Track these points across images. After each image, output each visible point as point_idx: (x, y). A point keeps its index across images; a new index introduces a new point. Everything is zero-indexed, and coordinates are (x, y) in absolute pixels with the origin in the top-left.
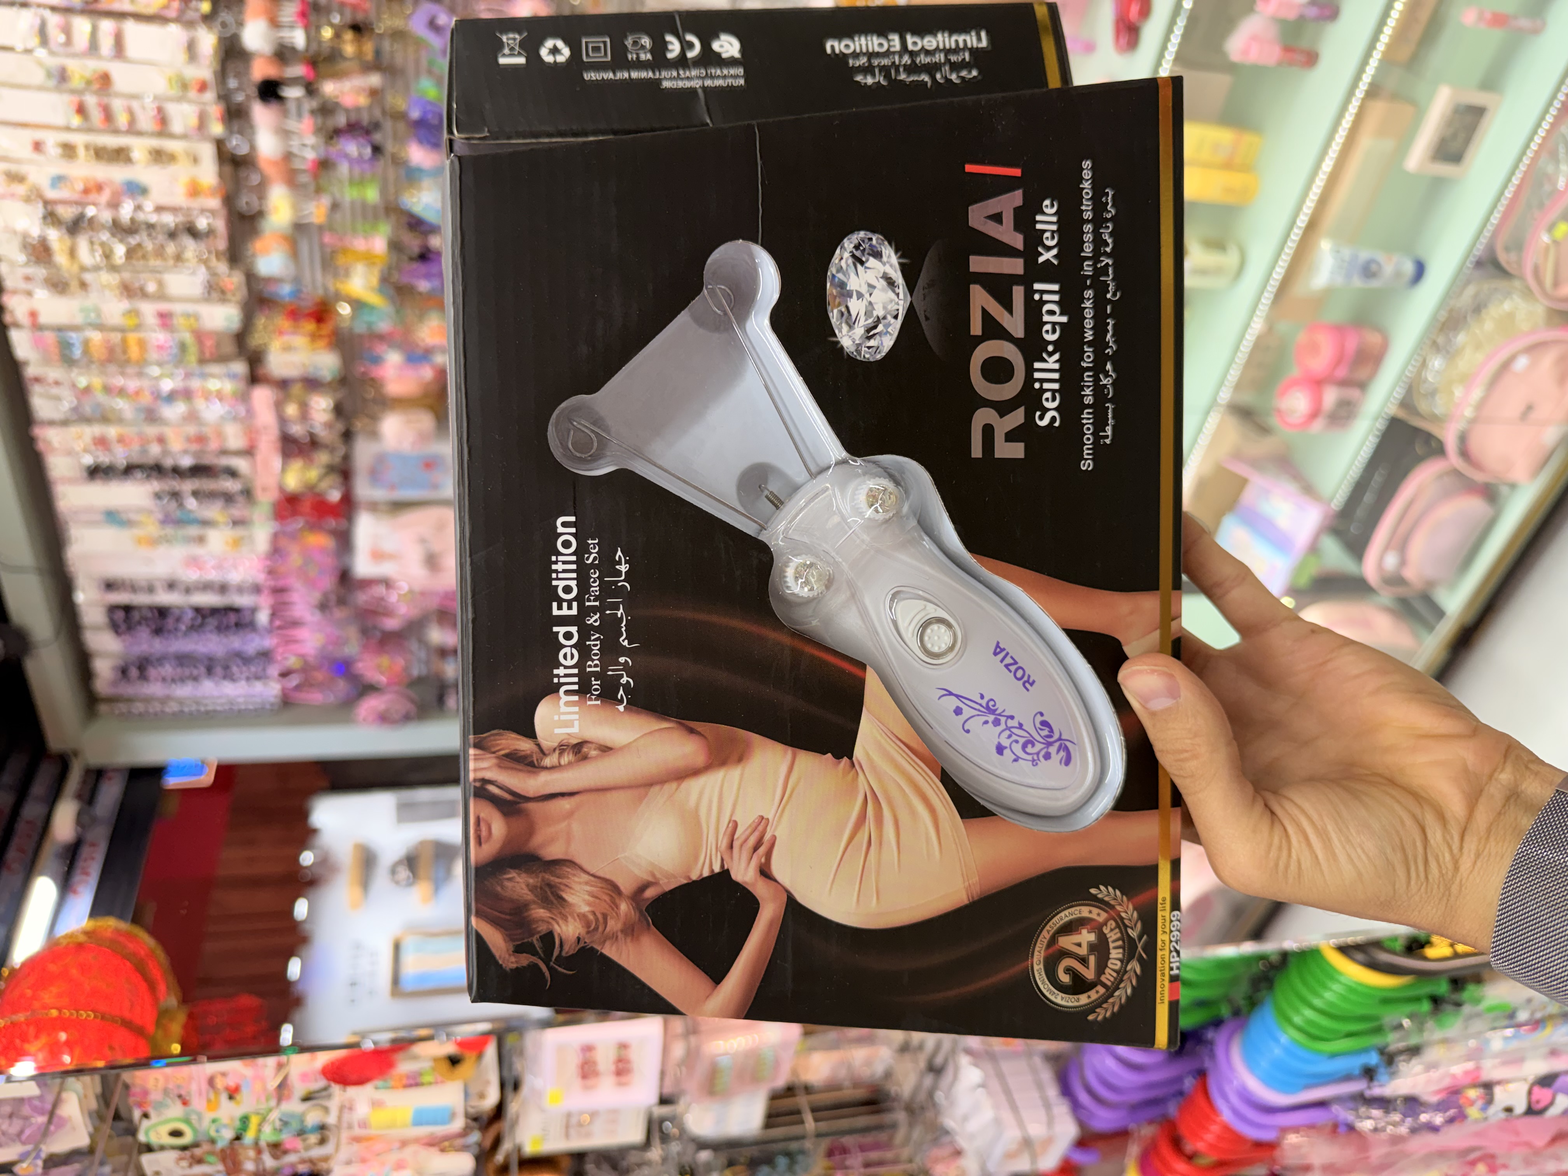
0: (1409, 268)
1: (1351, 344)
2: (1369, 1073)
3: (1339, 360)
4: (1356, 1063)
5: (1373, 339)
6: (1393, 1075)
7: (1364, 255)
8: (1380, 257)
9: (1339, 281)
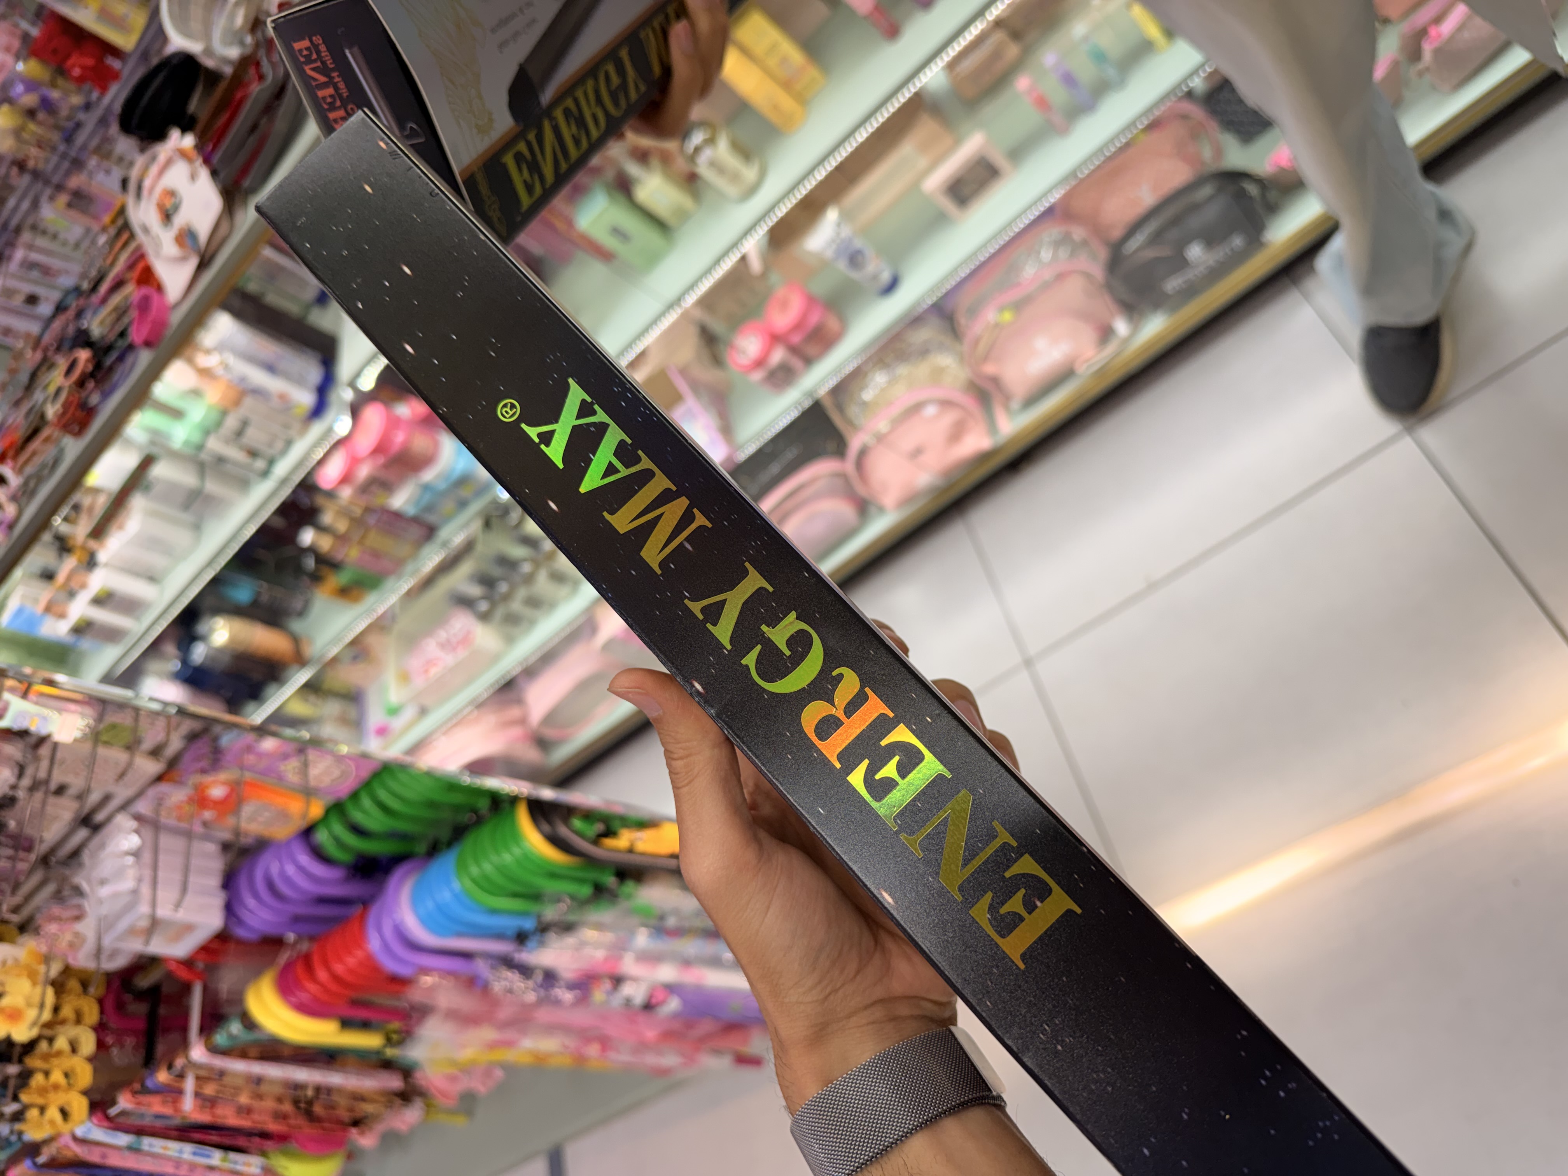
0: (886, 277)
1: (814, 319)
2: (521, 938)
3: (798, 326)
4: (512, 924)
5: (833, 323)
6: (542, 944)
7: (858, 243)
8: (870, 253)
9: (829, 254)
